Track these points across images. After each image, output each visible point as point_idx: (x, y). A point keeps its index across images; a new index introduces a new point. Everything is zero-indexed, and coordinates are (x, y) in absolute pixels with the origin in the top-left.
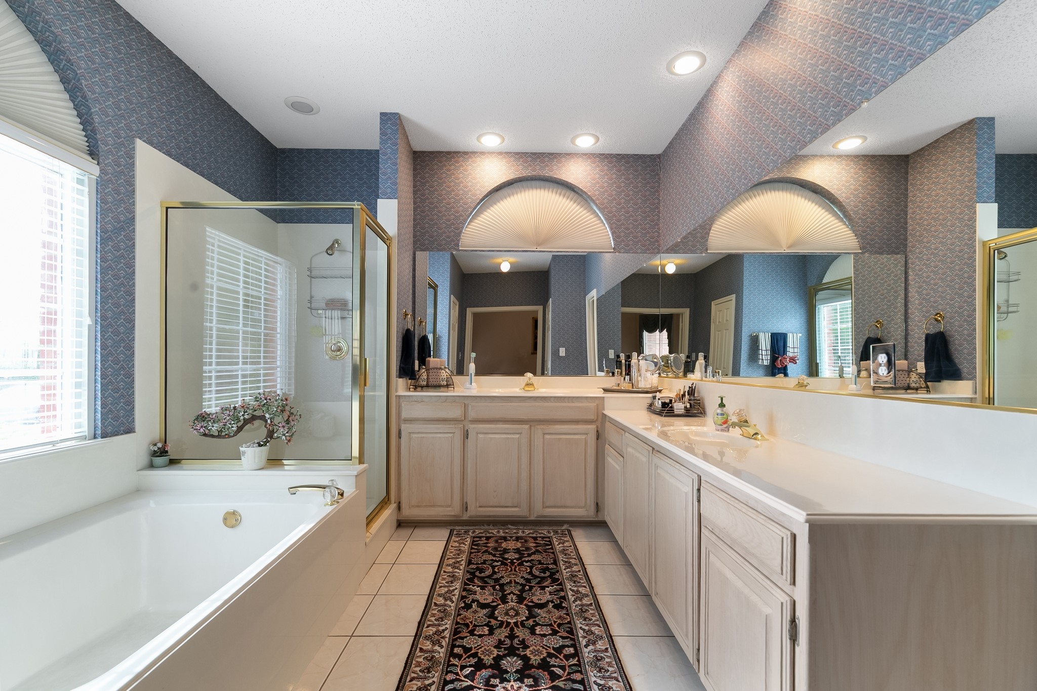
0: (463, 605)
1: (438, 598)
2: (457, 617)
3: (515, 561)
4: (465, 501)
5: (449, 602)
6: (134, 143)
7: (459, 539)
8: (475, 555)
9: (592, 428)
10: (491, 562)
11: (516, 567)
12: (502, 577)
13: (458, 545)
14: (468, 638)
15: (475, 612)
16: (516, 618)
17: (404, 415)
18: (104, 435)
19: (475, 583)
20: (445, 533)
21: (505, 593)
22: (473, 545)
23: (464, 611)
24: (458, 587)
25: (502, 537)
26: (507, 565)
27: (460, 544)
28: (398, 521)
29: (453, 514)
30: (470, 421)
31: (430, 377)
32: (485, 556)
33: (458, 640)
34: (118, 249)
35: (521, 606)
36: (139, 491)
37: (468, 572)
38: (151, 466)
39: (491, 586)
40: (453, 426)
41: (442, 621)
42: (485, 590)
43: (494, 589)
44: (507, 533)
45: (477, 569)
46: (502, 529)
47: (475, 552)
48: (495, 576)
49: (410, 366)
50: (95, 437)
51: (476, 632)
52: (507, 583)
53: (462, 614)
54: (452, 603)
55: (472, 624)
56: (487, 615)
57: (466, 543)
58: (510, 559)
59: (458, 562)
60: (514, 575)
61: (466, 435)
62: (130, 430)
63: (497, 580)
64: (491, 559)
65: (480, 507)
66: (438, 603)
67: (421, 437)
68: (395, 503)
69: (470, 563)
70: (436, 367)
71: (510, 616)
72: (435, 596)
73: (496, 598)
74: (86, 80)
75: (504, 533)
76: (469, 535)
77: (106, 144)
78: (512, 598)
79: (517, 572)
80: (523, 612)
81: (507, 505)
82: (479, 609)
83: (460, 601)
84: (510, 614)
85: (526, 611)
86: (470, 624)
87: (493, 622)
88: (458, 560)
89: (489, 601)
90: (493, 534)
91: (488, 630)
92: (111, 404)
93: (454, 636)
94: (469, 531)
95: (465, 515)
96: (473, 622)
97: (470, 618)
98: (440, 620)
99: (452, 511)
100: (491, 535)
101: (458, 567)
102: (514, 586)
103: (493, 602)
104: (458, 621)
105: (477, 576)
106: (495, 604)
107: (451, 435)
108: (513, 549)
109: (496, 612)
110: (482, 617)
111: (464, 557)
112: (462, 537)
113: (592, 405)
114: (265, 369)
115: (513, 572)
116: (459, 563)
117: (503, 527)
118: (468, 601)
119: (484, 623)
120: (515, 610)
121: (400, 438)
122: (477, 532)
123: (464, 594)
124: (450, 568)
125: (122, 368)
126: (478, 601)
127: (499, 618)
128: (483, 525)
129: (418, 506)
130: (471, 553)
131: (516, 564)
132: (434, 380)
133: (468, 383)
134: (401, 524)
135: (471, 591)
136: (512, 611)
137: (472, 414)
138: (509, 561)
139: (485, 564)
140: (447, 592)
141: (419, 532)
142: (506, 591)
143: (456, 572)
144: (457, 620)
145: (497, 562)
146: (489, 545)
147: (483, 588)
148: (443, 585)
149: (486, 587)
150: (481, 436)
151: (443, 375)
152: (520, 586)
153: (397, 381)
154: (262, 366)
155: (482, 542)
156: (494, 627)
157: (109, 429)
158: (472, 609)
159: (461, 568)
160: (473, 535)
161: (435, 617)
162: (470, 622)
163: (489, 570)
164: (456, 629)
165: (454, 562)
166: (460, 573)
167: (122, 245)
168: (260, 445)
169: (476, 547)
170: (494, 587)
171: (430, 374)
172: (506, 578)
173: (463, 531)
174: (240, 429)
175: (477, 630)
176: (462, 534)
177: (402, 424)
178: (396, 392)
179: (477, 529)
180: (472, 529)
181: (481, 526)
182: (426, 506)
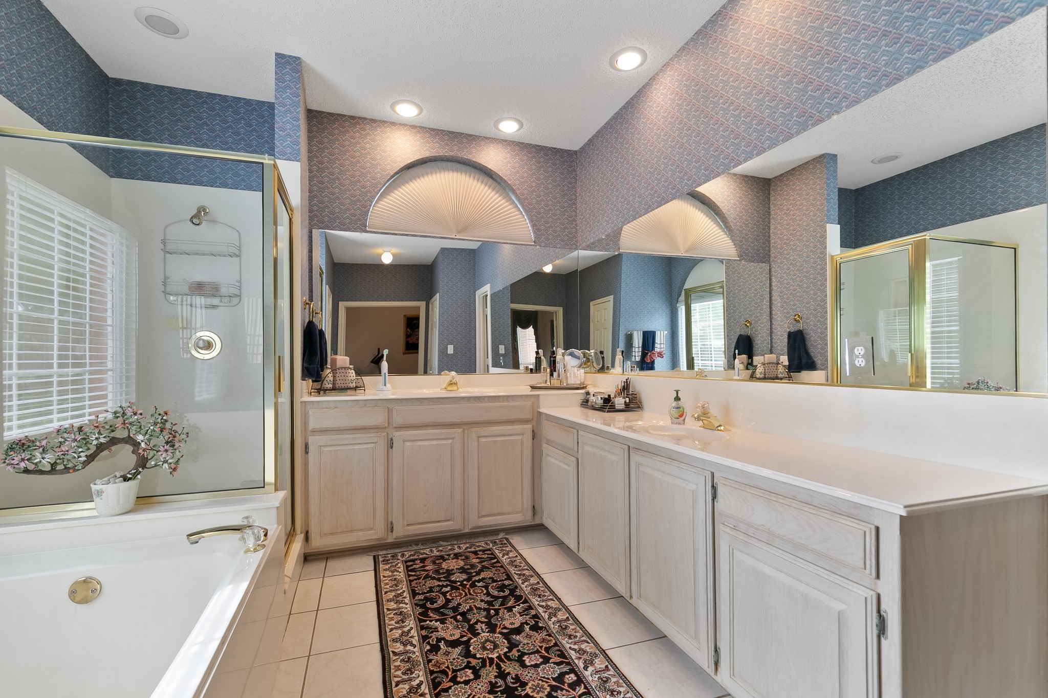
0: (428, 647)
1: (394, 644)
2: (428, 664)
3: (465, 583)
4: (390, 520)
5: (409, 648)
7: (389, 565)
8: (416, 583)
9: (528, 427)
10: (438, 589)
11: (469, 590)
12: (459, 604)
13: (390, 574)
14: (453, 688)
15: (447, 653)
16: (496, 651)
17: (312, 425)
19: (430, 617)
20: (368, 561)
21: (471, 623)
22: (408, 571)
23: (434, 655)
24: (413, 626)
25: (438, 556)
26: (458, 589)
27: (393, 572)
28: (306, 554)
29: (376, 537)
30: (395, 427)
31: (337, 379)
32: (428, 582)
33: (442, 694)
35: (495, 635)
37: (416, 605)
39: (451, 618)
40: (375, 435)
41: (412, 673)
42: (446, 623)
43: (457, 621)
44: (441, 551)
45: (426, 599)
46: (434, 547)
47: (416, 579)
48: (451, 605)
51: (459, 679)
52: (468, 610)
53: (433, 660)
54: (414, 648)
55: (450, 670)
56: (463, 654)
57: (400, 570)
58: (458, 581)
59: (400, 595)
60: (471, 599)
61: (391, 444)
63: (455, 609)
64: (436, 584)
65: (408, 525)
66: (396, 651)
67: (335, 450)
68: (302, 533)
69: (414, 594)
71: (488, 650)
72: (389, 643)
73: (464, 631)
75: (438, 551)
76: (398, 559)
78: (481, 627)
79: (473, 595)
80: (501, 641)
81: (440, 520)
82: (450, 648)
83: (423, 643)
84: (488, 647)
85: (504, 640)
86: (448, 670)
87: (474, 662)
88: (399, 592)
89: (457, 636)
90: (427, 554)
91: (472, 673)
93: (434, 690)
94: (397, 555)
95: (390, 537)
96: (451, 667)
97: (444, 663)
98: (409, 672)
99: (375, 533)
100: (425, 556)
101: (402, 601)
102: (477, 613)
103: (462, 636)
104: (432, 669)
105: (430, 609)
106: (465, 639)
107: (372, 445)
108: (456, 569)
109: (471, 648)
110: (458, 658)
111: (404, 587)
112: (392, 563)
113: (528, 404)
114: (91, 373)
115: (469, 596)
116: (401, 596)
117: (434, 545)
118: (433, 641)
119: (464, 665)
120: (491, 642)
121: (307, 453)
122: (407, 554)
123: (424, 633)
124: (392, 603)
126: (444, 639)
127: (478, 656)
128: (411, 546)
129: (331, 534)
130: (411, 581)
131: (468, 586)
132: (342, 382)
133: (381, 384)
134: (309, 558)
135: (431, 628)
136: (488, 643)
137: (397, 420)
138: (459, 583)
139: (433, 592)
140: (402, 635)
141: (334, 565)
142: (470, 620)
143: (402, 608)
144: (429, 669)
145: (446, 586)
146: (427, 568)
147: (443, 622)
148: (393, 627)
149: (446, 619)
150: (408, 444)
151: (351, 374)
152: (484, 611)
153: (301, 383)
154: (88, 368)
155: (418, 566)
156: (478, 668)
158: (441, 651)
159: (407, 601)
160: (404, 559)
161: (400, 670)
162: (445, 667)
163: (441, 599)
164: (433, 680)
165: (395, 596)
166: (407, 608)
168: (125, 479)
169: (413, 573)
170: (455, 618)
171: (337, 375)
172: (464, 605)
173: (389, 555)
174: (91, 458)
175: (459, 676)
176: (390, 560)
177: (310, 437)
178: (301, 398)
179: (406, 551)
180: (400, 552)
181: (409, 547)
182: (342, 532)
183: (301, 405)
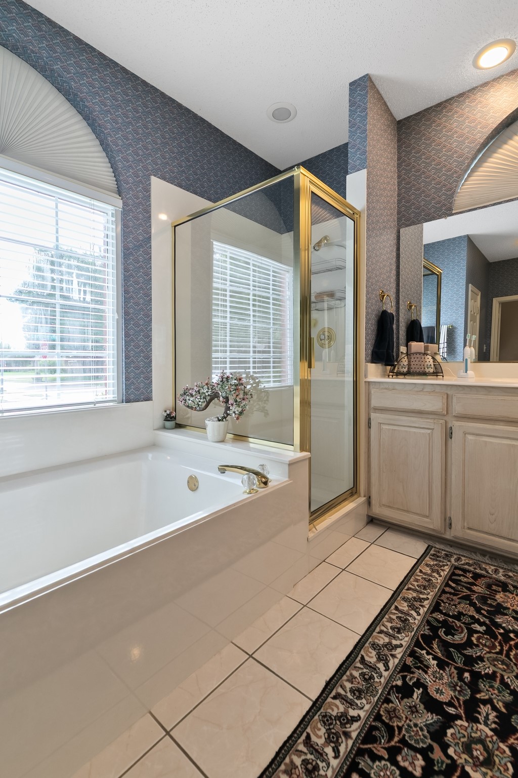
0: (399, 683)
1: (370, 650)
2: (383, 703)
3: (512, 635)
4: (449, 516)
5: (381, 666)
6: (150, 180)
7: (435, 563)
8: (448, 598)
10: (468, 620)
11: (510, 649)
12: (481, 659)
13: (429, 572)
14: (383, 762)
15: (413, 710)
16: (484, 770)
17: (374, 403)
18: (128, 401)
19: (432, 648)
21: (478, 696)
22: (450, 579)
23: (397, 698)
24: (404, 644)
25: (500, 581)
26: (496, 638)
27: (433, 571)
28: (368, 516)
29: (431, 527)
30: (456, 417)
31: (412, 363)
32: (462, 605)
33: (366, 757)
34: (138, 262)
35: (501, 745)
36: (154, 446)
37: (428, 622)
38: (164, 428)
39: (456, 668)
40: (432, 421)
41: (359, 698)
42: (444, 670)
43: (461, 678)
44: (510, 577)
45: (444, 624)
46: (502, 568)
47: (450, 593)
48: (469, 652)
49: (385, 351)
50: (123, 402)
51: (399, 758)
52: (487, 675)
53: (392, 703)
54: (386, 670)
55: (399, 734)
56: (432, 730)
57: (442, 573)
58: (503, 628)
59: (421, 600)
60: (503, 663)
61: (449, 434)
62: (149, 399)
63: (470, 661)
64: (470, 613)
65: (469, 528)
66: (367, 658)
67: (393, 429)
68: (364, 496)
69: (436, 608)
70: (419, 351)
71: (472, 756)
72: (367, 645)
73: (458, 699)
74: (111, 137)
75: (504, 576)
76: (450, 561)
77: (127, 183)
78: (488, 715)
79: (511, 660)
80: (503, 762)
82: (422, 706)
83: (399, 673)
84: (475, 753)
85: (509, 765)
86: (397, 732)
87: (437, 754)
88: (422, 596)
89: (444, 698)
90: (487, 572)
91: (423, 768)
92: (133, 378)
93: (363, 742)
94: (451, 556)
95: (448, 533)
96: (404, 732)
97: (400, 719)
98: (357, 694)
99: (433, 523)
100: (483, 572)
101: (417, 608)
102: (498, 689)
103: (450, 704)
104: (382, 713)
105: (439, 637)
106: (451, 710)
107: (429, 431)
108: (513, 610)
109: (450, 732)
110: (422, 729)
111: (431, 594)
112: (440, 561)
115: (503, 657)
116: (421, 602)
117: (505, 566)
118: (410, 679)
119: (421, 745)
120: (486, 748)
121: (370, 427)
122: (464, 560)
123: (409, 661)
124: (406, 604)
125: (142, 351)
126: (425, 687)
127: (451, 751)
128: (475, 553)
129: (389, 507)
130: (444, 592)
131: (512, 643)
132: (418, 367)
133: (462, 371)
134: (372, 521)
135: (421, 662)
136: (479, 746)
137: (457, 408)
138: (502, 631)
139: (459, 620)
140: (385, 646)
141: (389, 536)
142: (479, 691)
143: (411, 616)
144: (379, 711)
145: (481, 624)
146: (475, 588)
147: (442, 665)
148: (385, 630)
149: (448, 664)
150: (470, 437)
151: (428, 361)
152: (510, 694)
153: (366, 366)
155: (466, 580)
156: (436, 768)
157: (132, 397)
158: (410, 700)
159: (422, 611)
160: (456, 564)
161: (352, 683)
162: (398, 726)
163: (463, 635)
164: (372, 728)
165: (414, 598)
166: (416, 619)
167: (141, 259)
169: (454, 585)
170: (460, 672)
171: (412, 360)
172: (487, 664)
173: (444, 552)
174: (208, 404)
175: (403, 754)
176: (440, 557)
177: (372, 414)
178: (365, 378)
179: (464, 556)
180: (457, 554)
181: (473, 554)
182: (398, 509)
183: (365, 385)
